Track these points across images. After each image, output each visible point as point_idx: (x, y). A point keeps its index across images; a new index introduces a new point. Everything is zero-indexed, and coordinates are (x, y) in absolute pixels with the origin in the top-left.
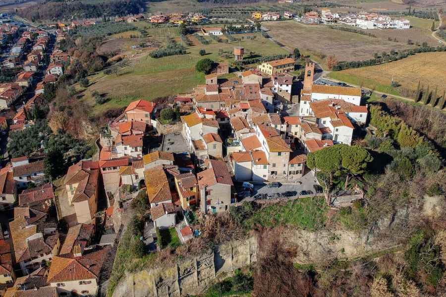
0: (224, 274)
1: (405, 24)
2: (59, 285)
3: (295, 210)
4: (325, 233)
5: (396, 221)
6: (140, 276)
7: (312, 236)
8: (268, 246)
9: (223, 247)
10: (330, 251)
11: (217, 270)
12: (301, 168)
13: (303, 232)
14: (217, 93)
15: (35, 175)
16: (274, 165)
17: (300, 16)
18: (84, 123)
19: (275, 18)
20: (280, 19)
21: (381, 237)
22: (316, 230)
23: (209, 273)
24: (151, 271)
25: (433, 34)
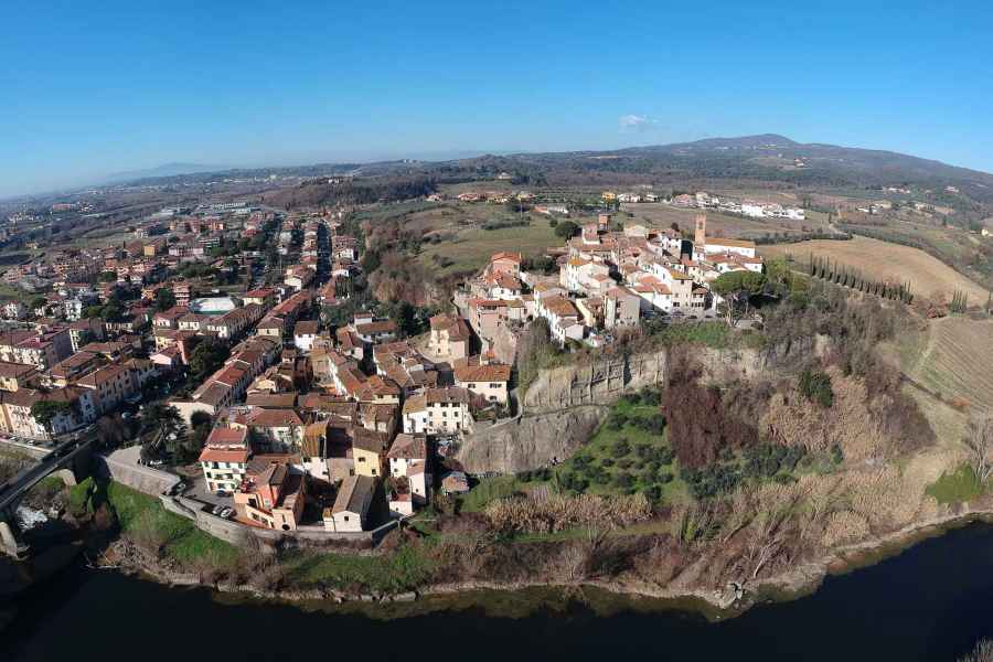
0: (632, 389)
1: (800, 214)
2: (469, 386)
3: (699, 330)
4: (728, 352)
5: (791, 353)
6: (558, 371)
7: (717, 353)
8: (675, 363)
9: (633, 358)
10: (733, 372)
11: (625, 384)
12: (702, 300)
13: (709, 349)
14: (598, 243)
15: (380, 335)
16: (677, 295)
17: (669, 200)
18: (427, 285)
19: (636, 199)
20: (641, 201)
21: (778, 365)
22: (720, 347)
23: (618, 383)
24: (567, 369)
25: (831, 226)
